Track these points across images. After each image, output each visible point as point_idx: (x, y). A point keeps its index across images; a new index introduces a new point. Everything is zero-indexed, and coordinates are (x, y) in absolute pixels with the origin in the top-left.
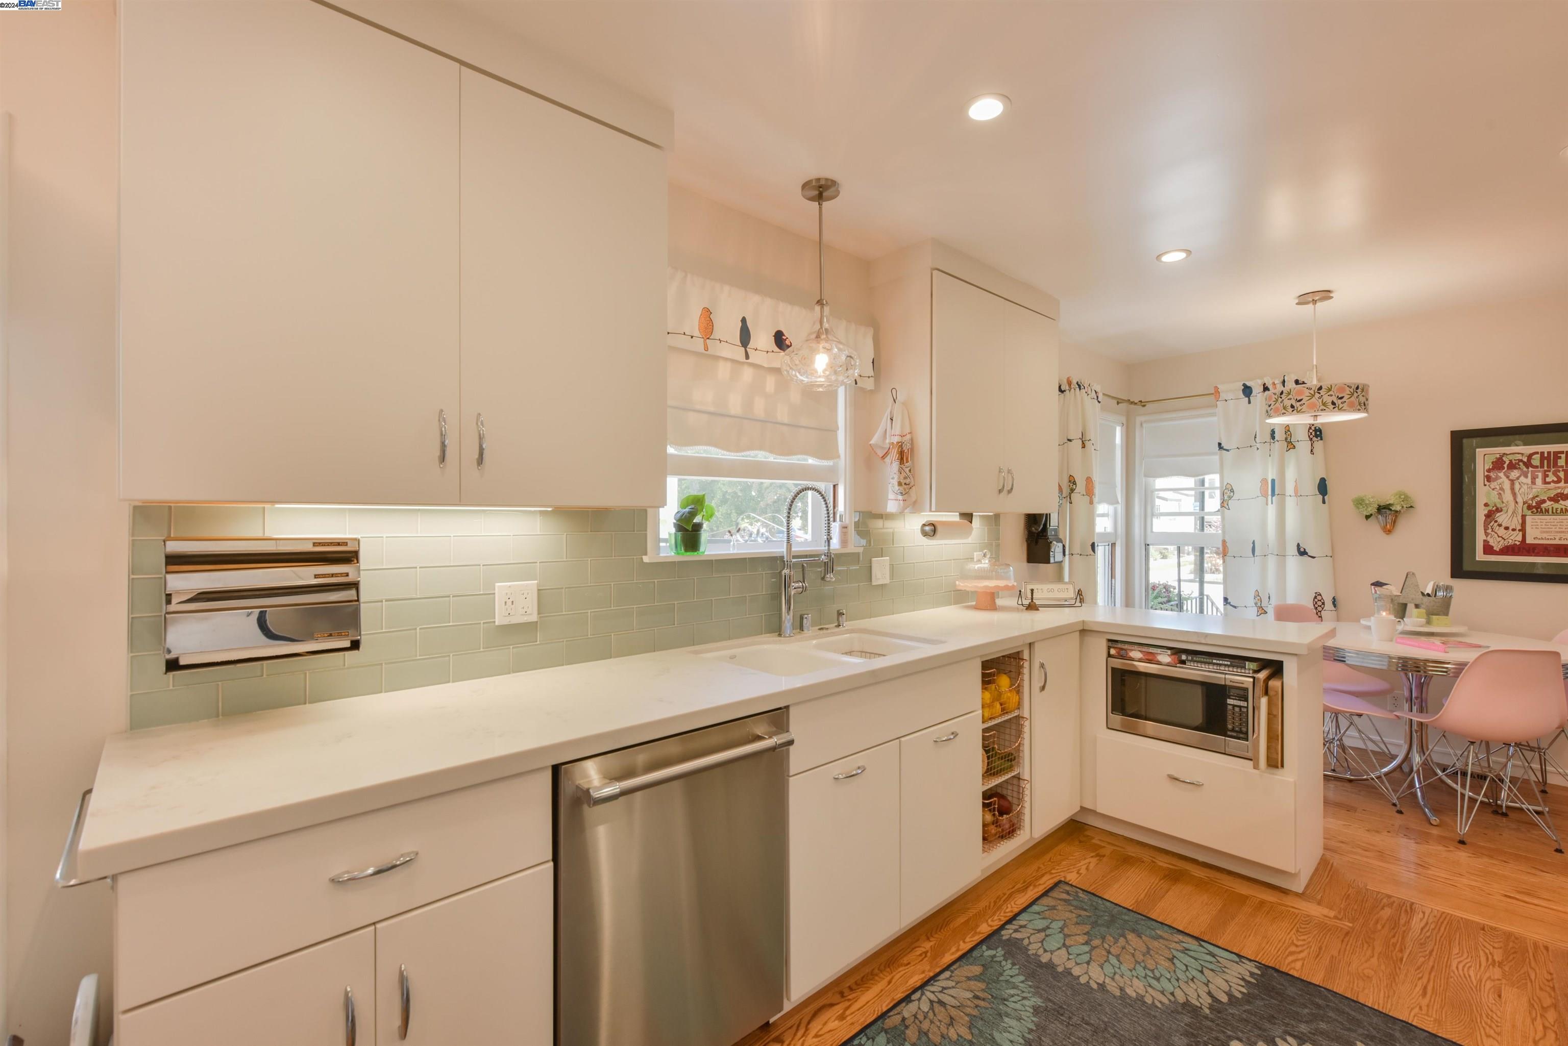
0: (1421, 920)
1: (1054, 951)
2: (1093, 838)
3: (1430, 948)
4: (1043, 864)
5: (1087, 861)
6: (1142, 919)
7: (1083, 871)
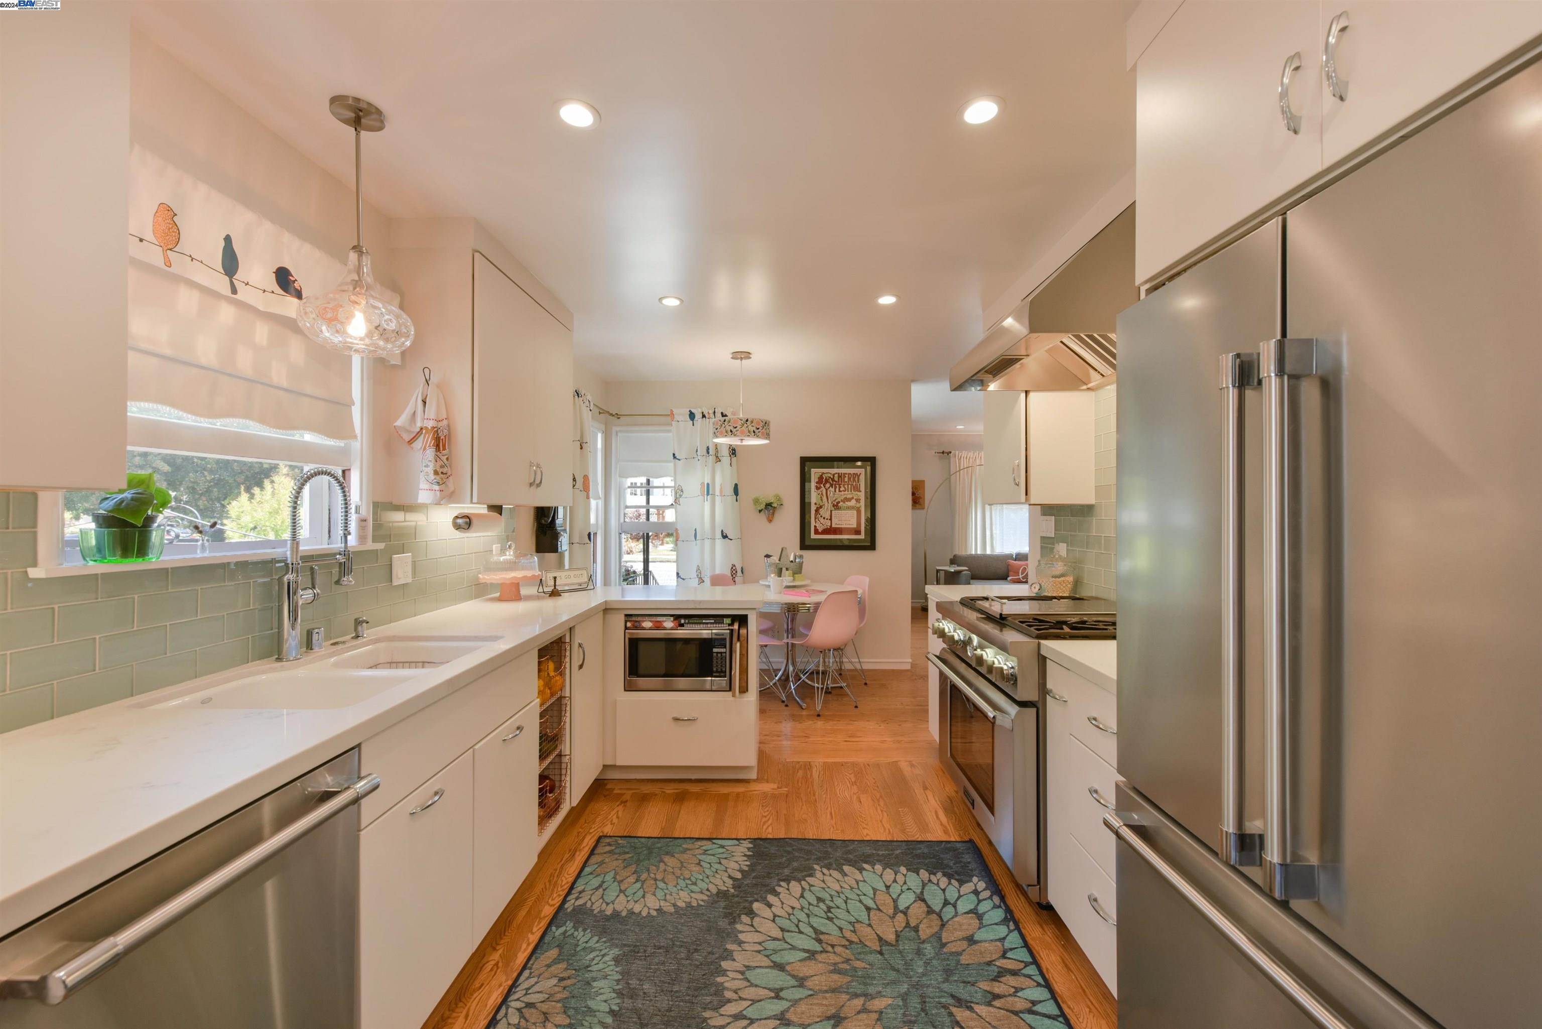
0: (816, 771)
1: (614, 900)
2: (614, 789)
3: (825, 787)
4: (581, 828)
5: (615, 811)
6: (670, 841)
7: (615, 820)
